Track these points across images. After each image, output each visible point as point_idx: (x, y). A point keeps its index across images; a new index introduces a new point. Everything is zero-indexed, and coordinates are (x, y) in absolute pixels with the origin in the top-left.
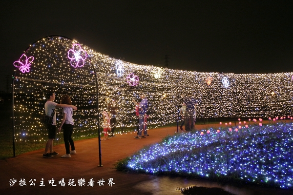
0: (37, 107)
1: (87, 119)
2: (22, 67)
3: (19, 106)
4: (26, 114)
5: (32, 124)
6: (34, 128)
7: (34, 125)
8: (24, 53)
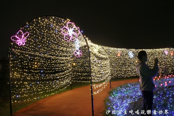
0: (26, 73)
1: (54, 81)
2: (19, 40)
3: (14, 73)
4: (18, 80)
5: (23, 88)
6: (24, 90)
7: (24, 88)
8: (20, 29)
